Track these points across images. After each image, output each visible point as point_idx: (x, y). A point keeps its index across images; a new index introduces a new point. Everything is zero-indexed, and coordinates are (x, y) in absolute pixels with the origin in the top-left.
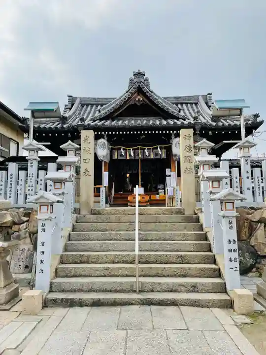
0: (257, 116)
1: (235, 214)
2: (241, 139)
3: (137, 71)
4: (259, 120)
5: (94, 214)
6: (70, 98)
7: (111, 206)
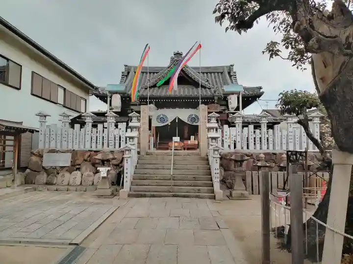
0: (261, 88)
1: (219, 156)
2: (239, 110)
3: (176, 52)
4: (261, 91)
5: (149, 155)
6: (126, 67)
7: (157, 150)
